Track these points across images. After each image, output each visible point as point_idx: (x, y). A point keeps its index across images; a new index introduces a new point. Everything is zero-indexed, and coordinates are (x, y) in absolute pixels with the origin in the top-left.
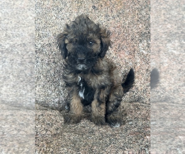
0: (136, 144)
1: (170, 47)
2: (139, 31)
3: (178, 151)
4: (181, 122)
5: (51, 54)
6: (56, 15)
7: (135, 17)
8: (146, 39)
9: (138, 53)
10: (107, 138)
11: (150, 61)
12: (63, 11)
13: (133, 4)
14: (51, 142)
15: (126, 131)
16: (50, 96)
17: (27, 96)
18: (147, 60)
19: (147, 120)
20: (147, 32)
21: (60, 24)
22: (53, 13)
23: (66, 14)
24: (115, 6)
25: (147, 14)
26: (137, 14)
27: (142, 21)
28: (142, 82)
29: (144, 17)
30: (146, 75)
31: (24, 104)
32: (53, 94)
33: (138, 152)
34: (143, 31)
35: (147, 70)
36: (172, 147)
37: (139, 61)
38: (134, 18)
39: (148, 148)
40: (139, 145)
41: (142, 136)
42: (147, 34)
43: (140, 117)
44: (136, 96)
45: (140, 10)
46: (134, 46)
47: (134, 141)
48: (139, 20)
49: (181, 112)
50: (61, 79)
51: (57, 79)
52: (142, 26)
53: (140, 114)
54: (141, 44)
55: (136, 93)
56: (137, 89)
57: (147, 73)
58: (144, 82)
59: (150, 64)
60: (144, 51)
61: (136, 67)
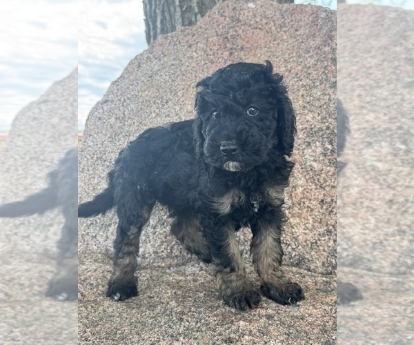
1: (371, 155)
25: (324, 94)
37: (301, 182)
42: (322, 131)
45: (310, 88)
48: (307, 106)
52: (314, 117)
54: (310, 150)
55: (294, 247)
56: (296, 239)
57: (322, 208)
58: (313, 225)
59: (328, 189)
60: (315, 165)
61: (293, 194)
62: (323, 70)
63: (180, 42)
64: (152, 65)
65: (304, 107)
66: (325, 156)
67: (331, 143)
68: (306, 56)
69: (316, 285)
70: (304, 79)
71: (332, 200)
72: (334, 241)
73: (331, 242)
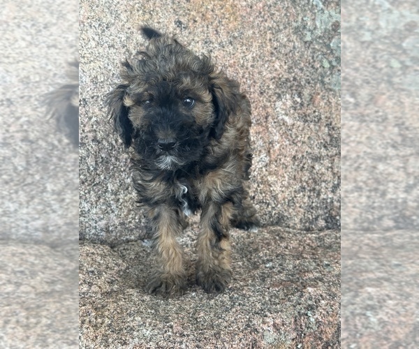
0: (288, 303)
2: (274, 75)
3: (369, 317)
4: (363, 262)
5: (87, 123)
6: (97, 38)
7: (266, 45)
8: (290, 92)
9: (275, 122)
10: (225, 295)
11: (299, 139)
12: (112, 29)
13: (261, 19)
14: (103, 307)
15: (263, 280)
16: (86, 215)
17: (19, 215)
18: (294, 137)
19: (303, 258)
20: (292, 79)
21: (107, 56)
22: (91, 33)
23: (119, 35)
24: (224, 21)
25: (289, 41)
26: (270, 40)
27: (281, 56)
28: (285, 183)
29: (285, 46)
30: (292, 168)
31: (12, 234)
32: (94, 211)
33: (293, 320)
34: (283, 76)
35: (294, 157)
36: (355, 309)
37: (277, 138)
38: (263, 47)
39: (314, 312)
40: (294, 306)
41: (299, 288)
42: (290, 82)
43: (287, 253)
44: (273, 214)
45: (276, 32)
46: (265, 107)
47: (282, 299)
48: (274, 52)
49: (356, 243)
50: (110, 177)
51: (103, 178)
52: (281, 65)
53: (287, 248)
57: (294, 164)
58: (288, 183)
59: (299, 145)
61: (271, 151)
66: (295, 110)
67: (300, 95)
70: (268, 20)
71: (303, 156)
72: (309, 197)
73: (307, 198)
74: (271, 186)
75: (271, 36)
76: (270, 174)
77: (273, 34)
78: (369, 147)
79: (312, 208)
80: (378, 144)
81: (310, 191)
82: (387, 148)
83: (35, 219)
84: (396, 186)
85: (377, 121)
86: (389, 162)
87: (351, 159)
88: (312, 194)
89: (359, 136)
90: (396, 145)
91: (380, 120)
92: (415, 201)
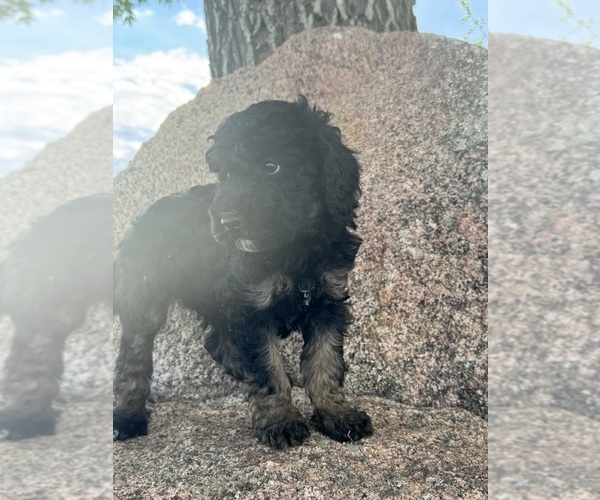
2: (403, 198)
8: (423, 217)
9: (395, 256)
11: (431, 277)
13: (390, 134)
18: (423, 275)
25: (430, 153)
26: (399, 155)
28: (402, 337)
29: (422, 161)
37: (393, 276)
38: (387, 165)
42: (425, 204)
45: (409, 146)
46: (382, 238)
48: (405, 169)
52: (414, 185)
54: (407, 231)
55: (380, 368)
56: (383, 356)
57: (422, 312)
58: (408, 337)
59: (430, 285)
60: (413, 251)
61: (380, 293)
62: (428, 121)
63: (237, 88)
64: (199, 119)
65: (401, 171)
66: (428, 239)
67: (436, 220)
68: (408, 102)
69: (402, 419)
70: (402, 133)
71: (436, 301)
72: (437, 359)
73: (433, 360)
74: (380, 341)
75: (402, 152)
76: (380, 324)
77: (405, 148)
78: (535, 289)
79: (441, 376)
80: (551, 284)
81: (441, 350)
82: (567, 290)
83: (83, 371)
84: (568, 344)
85: (554, 253)
86: (567, 309)
87: (504, 304)
88: (443, 355)
89: (520, 272)
90: (582, 285)
91: (558, 250)
92: (592, 366)
